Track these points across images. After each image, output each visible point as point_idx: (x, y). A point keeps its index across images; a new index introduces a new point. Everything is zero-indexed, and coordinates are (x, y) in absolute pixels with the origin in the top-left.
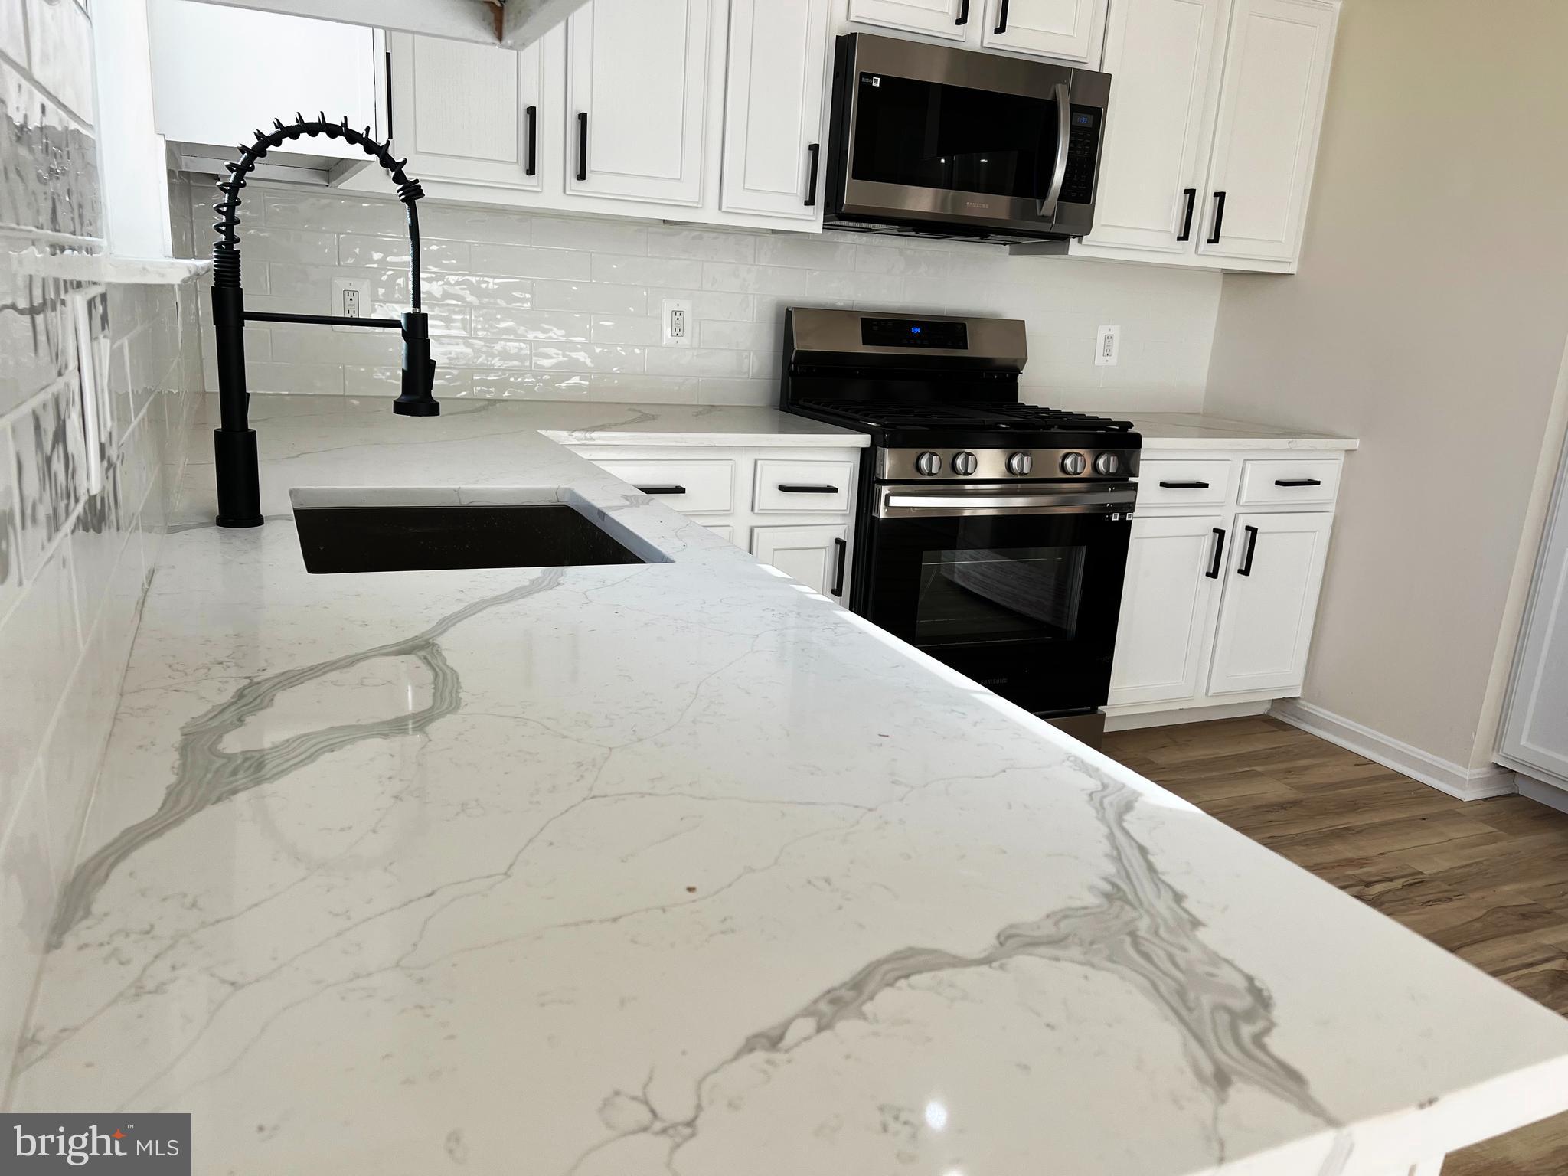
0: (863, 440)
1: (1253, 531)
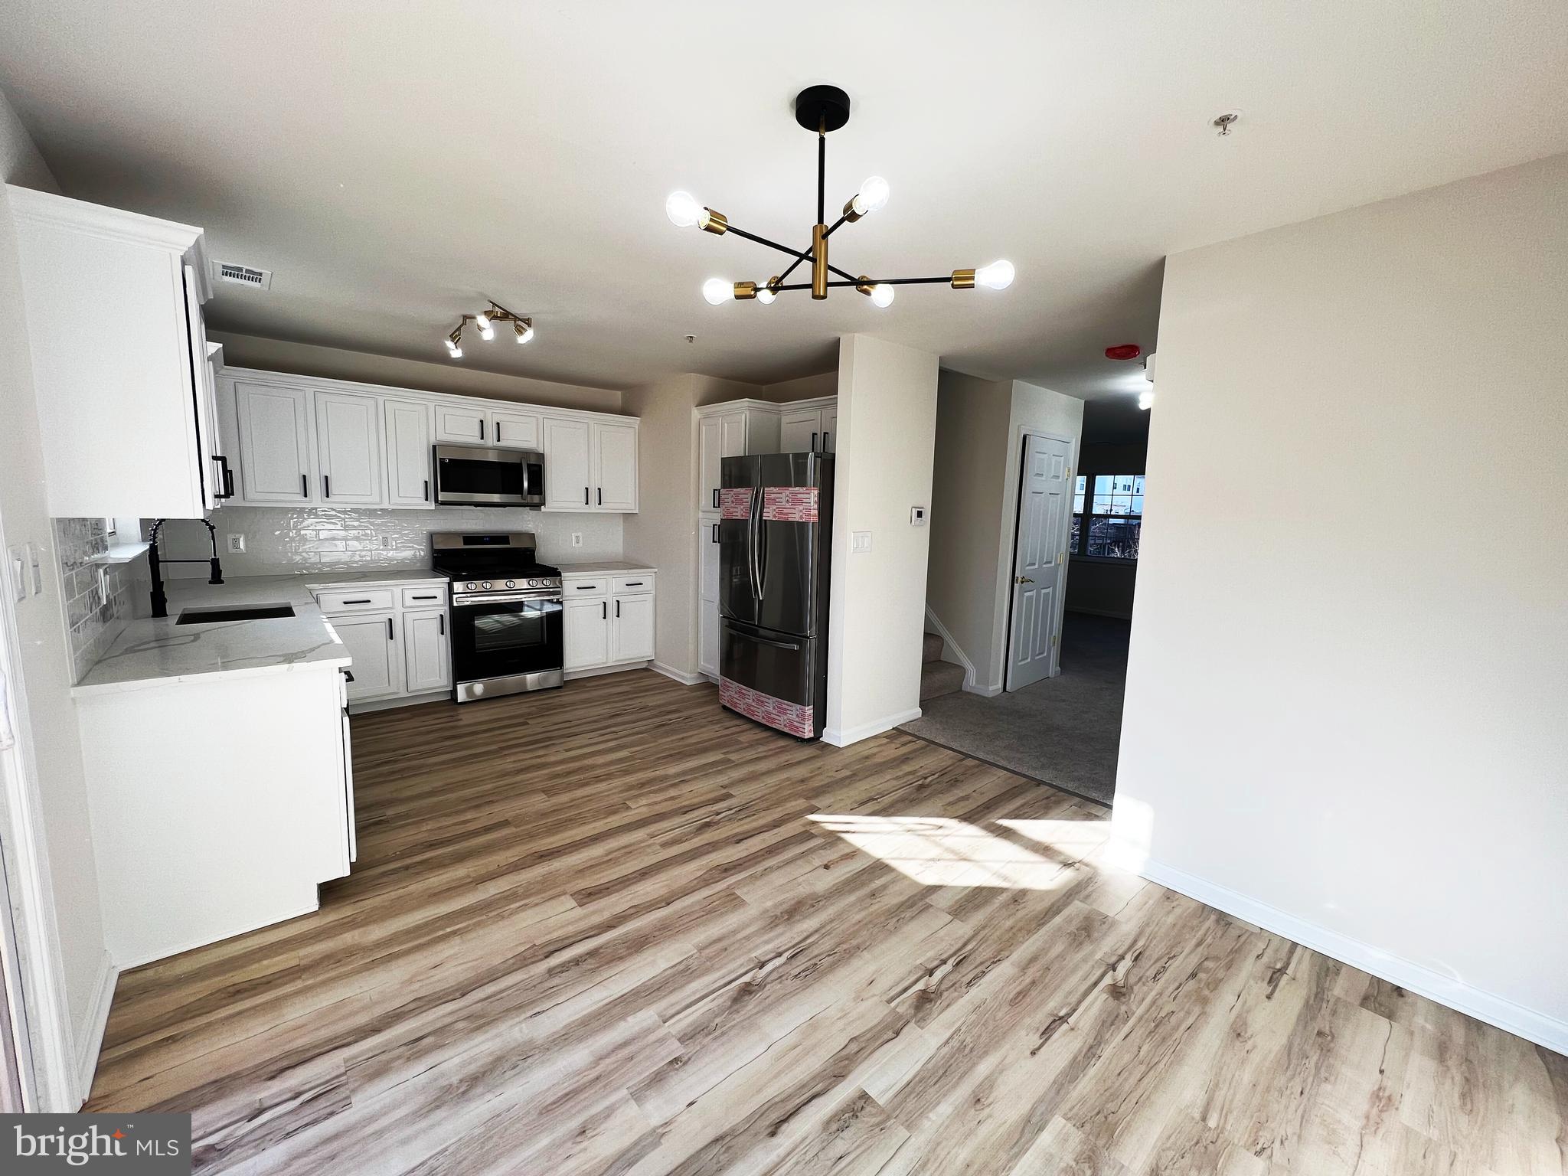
0: (447, 580)
1: (618, 602)
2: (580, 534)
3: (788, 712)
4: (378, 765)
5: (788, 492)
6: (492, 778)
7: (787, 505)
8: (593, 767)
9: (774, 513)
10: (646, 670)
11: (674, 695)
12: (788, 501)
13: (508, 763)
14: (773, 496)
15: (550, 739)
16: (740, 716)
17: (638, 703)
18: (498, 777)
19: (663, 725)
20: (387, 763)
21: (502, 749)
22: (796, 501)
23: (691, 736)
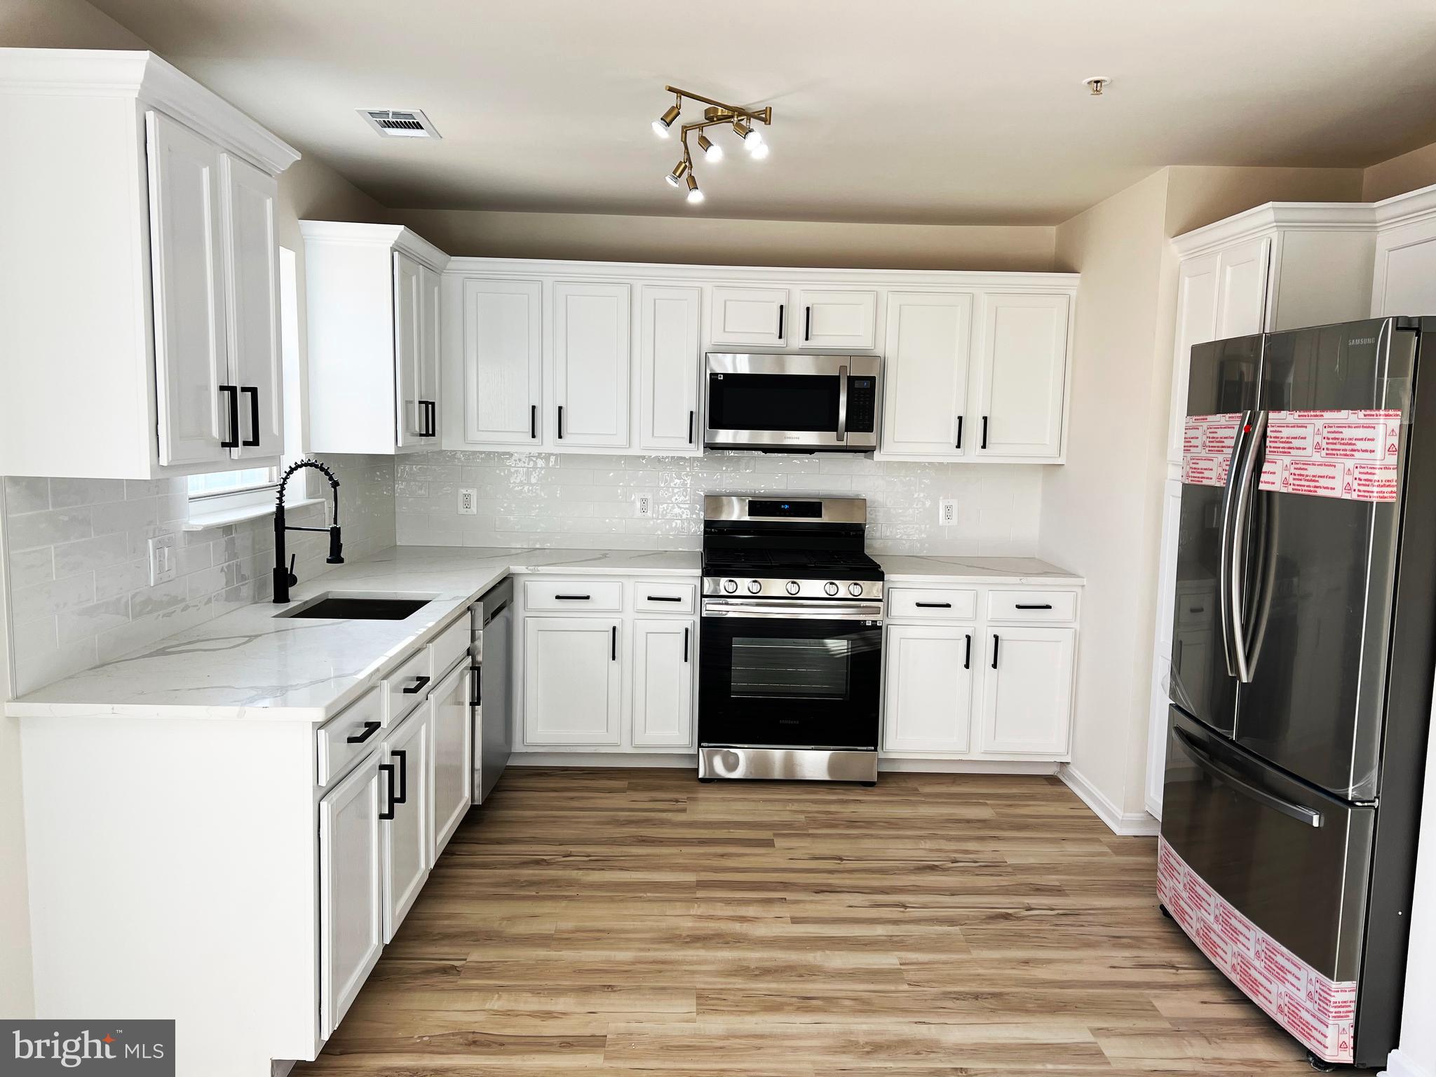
1: (997, 638)
2: (954, 503)
3: (1289, 977)
4: (525, 864)
5: (1319, 423)
6: (640, 940)
7: (1317, 457)
8: (811, 972)
9: (1286, 474)
10: (1053, 780)
11: (1074, 851)
12: (1318, 447)
13: (682, 918)
14: (1286, 432)
15: (785, 886)
16: (1190, 946)
17: (987, 851)
18: (653, 941)
19: (1006, 917)
20: (538, 863)
21: (701, 885)
22: (1338, 447)
23: (1049, 961)
